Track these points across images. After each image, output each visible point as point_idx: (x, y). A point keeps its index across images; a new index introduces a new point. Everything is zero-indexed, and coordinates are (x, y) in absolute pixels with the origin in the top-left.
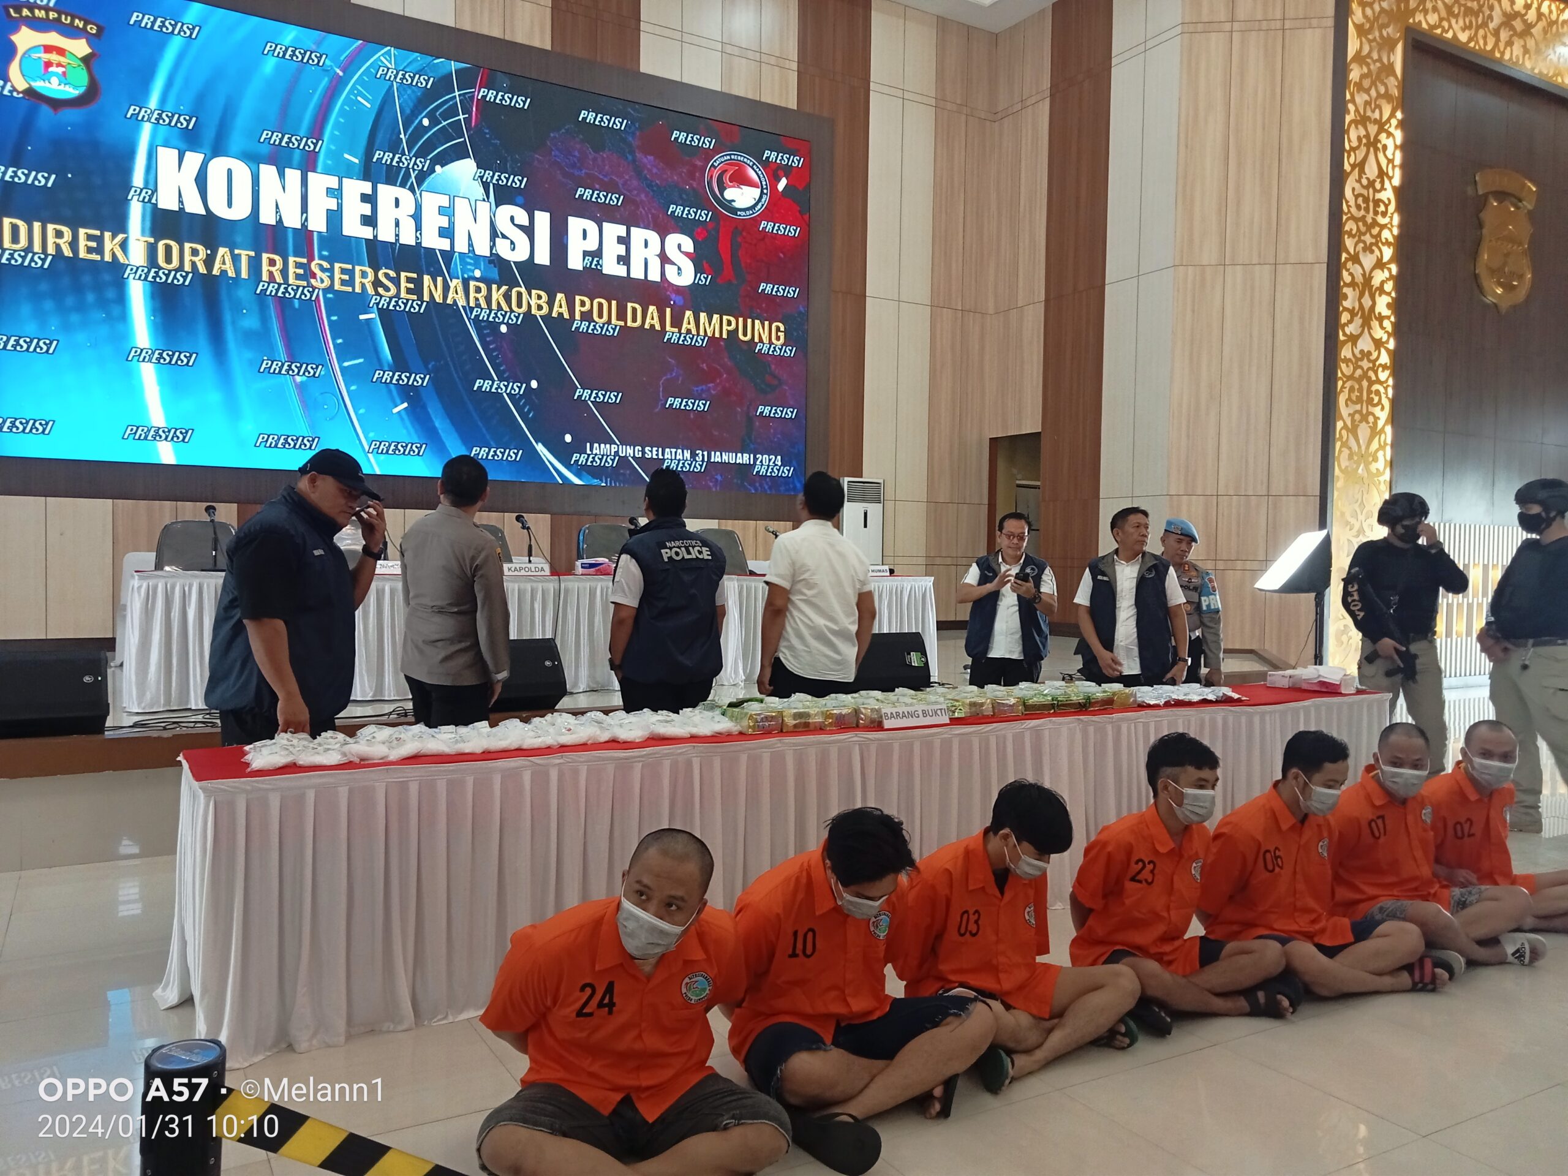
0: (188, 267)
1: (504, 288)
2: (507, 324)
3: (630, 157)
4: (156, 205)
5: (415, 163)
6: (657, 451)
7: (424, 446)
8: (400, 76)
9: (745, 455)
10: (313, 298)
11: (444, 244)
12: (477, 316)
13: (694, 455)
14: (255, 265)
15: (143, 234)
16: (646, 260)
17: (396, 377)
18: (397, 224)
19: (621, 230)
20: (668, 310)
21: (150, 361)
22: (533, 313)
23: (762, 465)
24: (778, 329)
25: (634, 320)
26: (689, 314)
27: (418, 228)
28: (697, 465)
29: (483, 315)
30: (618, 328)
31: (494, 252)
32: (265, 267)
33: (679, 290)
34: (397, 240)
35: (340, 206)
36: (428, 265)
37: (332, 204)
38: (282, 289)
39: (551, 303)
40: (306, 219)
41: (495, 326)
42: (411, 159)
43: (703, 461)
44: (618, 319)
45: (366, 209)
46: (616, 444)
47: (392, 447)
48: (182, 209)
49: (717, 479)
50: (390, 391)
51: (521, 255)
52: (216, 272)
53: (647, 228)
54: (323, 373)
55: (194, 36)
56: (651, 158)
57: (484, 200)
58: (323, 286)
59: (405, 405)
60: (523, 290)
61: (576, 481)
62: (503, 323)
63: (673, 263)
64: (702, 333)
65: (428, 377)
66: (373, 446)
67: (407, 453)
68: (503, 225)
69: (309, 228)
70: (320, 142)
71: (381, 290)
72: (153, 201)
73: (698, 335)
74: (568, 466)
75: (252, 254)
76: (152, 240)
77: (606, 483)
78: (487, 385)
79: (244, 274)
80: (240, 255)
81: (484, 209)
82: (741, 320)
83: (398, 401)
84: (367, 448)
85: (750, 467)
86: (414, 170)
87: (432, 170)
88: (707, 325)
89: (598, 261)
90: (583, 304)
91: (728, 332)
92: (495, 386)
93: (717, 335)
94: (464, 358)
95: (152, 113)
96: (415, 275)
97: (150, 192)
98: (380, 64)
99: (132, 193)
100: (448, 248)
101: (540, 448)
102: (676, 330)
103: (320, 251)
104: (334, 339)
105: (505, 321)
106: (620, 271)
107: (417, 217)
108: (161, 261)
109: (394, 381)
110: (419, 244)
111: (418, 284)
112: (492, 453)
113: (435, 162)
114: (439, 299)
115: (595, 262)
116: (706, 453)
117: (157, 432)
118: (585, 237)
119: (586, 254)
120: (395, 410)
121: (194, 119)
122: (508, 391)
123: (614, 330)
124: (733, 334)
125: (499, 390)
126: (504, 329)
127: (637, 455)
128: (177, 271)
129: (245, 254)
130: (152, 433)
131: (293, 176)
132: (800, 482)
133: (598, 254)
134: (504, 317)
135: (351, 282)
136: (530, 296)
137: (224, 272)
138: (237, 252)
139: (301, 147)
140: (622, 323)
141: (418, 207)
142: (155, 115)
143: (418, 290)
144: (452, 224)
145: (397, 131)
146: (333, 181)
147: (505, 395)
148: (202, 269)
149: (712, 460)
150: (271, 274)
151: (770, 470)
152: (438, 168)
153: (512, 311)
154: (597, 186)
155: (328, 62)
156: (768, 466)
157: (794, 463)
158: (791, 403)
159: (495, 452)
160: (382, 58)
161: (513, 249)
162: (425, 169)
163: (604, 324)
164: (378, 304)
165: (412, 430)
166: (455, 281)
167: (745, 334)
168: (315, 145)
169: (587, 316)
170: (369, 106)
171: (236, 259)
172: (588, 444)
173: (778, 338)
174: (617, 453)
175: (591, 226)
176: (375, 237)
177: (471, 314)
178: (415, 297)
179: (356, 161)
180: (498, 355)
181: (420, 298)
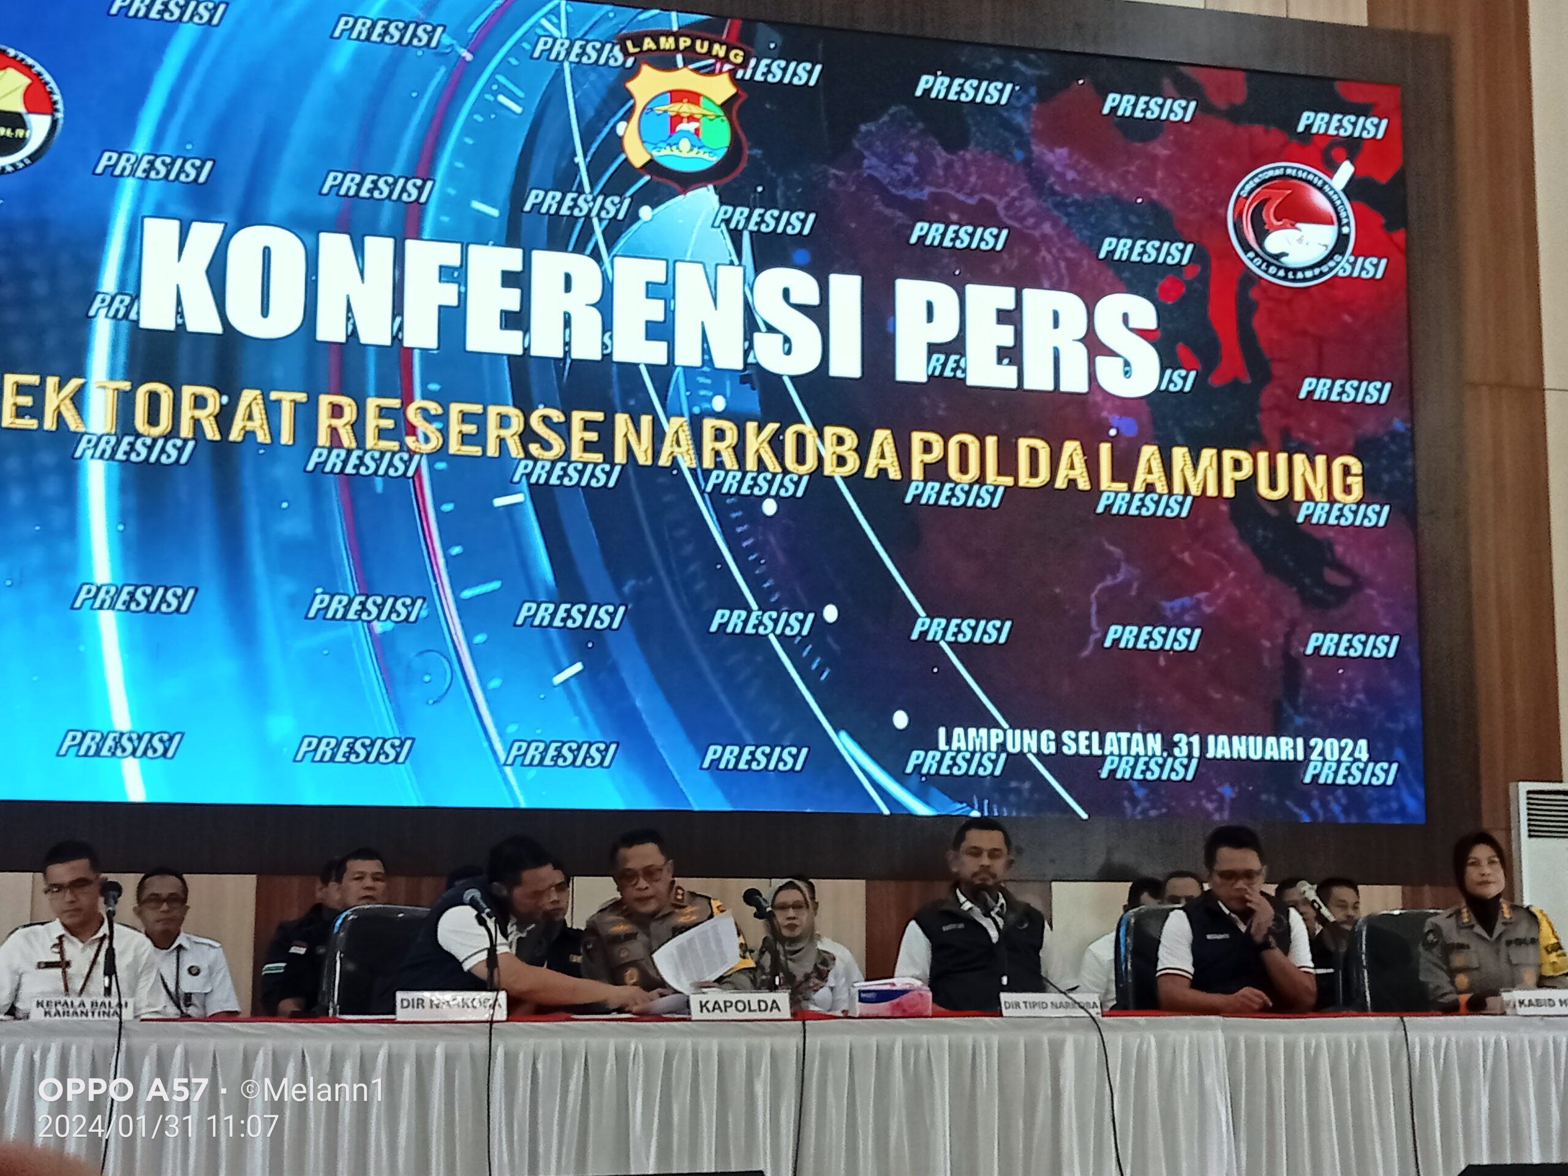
0: (186, 430)
1: (772, 427)
2: (777, 497)
3: (1019, 155)
4: (136, 322)
5: (602, 207)
6: (1089, 738)
7: (613, 747)
8: (576, 50)
9: (1283, 740)
10: (410, 473)
11: (656, 353)
12: (718, 487)
13: (1169, 746)
14: (306, 416)
15: (112, 377)
16: (1056, 351)
17: (561, 614)
18: (567, 323)
19: (1004, 297)
20: (1105, 449)
21: (112, 607)
22: (827, 471)
23: (1324, 761)
24: (1346, 470)
25: (1034, 472)
26: (1149, 453)
27: (607, 326)
28: (1177, 766)
29: (730, 484)
30: (1001, 490)
31: (751, 360)
32: (324, 420)
33: (1125, 405)
34: (567, 353)
35: (463, 297)
36: (626, 395)
37: (449, 295)
38: (354, 460)
39: (863, 451)
40: (401, 328)
41: (754, 503)
42: (594, 200)
43: (1190, 756)
44: (1000, 473)
45: (512, 299)
46: (997, 725)
47: (552, 752)
48: (181, 327)
49: (1221, 798)
50: (549, 642)
51: (805, 361)
52: (235, 435)
53: (1056, 286)
54: (424, 613)
55: (215, 21)
56: (1063, 151)
57: (732, 263)
58: (428, 448)
59: (578, 667)
60: (807, 428)
61: (920, 808)
62: (767, 495)
63: (1112, 353)
64: (1178, 488)
65: (622, 609)
66: (514, 752)
67: (579, 762)
68: (769, 308)
69: (406, 344)
70: (429, 184)
71: (534, 448)
72: (133, 316)
73: (1171, 493)
74: (900, 777)
75: (302, 397)
76: (126, 386)
77: (981, 810)
78: (735, 620)
79: (286, 438)
80: (279, 402)
81: (731, 278)
82: (1263, 457)
83: (564, 660)
84: (502, 757)
85: (1295, 767)
86: (601, 220)
87: (633, 216)
88: (1189, 473)
89: (957, 362)
90: (927, 447)
91: (1237, 483)
92: (753, 621)
93: (1212, 491)
94: (692, 568)
95: (139, 161)
96: (599, 416)
97: (127, 300)
98: (540, 31)
99: (97, 304)
100: (663, 360)
101: (845, 744)
102: (1123, 486)
103: (424, 384)
104: (445, 548)
105: (773, 492)
106: (1004, 377)
107: (605, 305)
108: (140, 421)
109: (557, 623)
110: (607, 357)
111: (606, 430)
112: (746, 756)
113: (638, 201)
114: (644, 458)
115: (951, 364)
116: (1195, 740)
117: (118, 742)
118: (930, 318)
119: (933, 348)
120: (558, 679)
121: (209, 164)
122: (778, 631)
123: (993, 495)
124: (1246, 486)
125: (761, 630)
126: (770, 507)
127: (1045, 751)
128: (167, 437)
129: (287, 399)
130: (110, 742)
131: (379, 248)
132: (1414, 795)
133: (957, 346)
134: (770, 483)
135: (479, 438)
136: (821, 436)
137: (249, 435)
138: (274, 395)
139: (395, 196)
140: (1009, 481)
141: (608, 287)
142: (144, 165)
143: (604, 444)
144: (670, 313)
145: (569, 151)
146: (450, 253)
147: (772, 637)
148: (212, 433)
149: (1210, 755)
150: (334, 431)
151: (1343, 771)
152: (645, 212)
153: (786, 472)
154: (954, 217)
155: (447, 40)
156: (1339, 762)
157: (1399, 753)
158: (1386, 623)
159: (752, 753)
160: (544, 22)
161: (788, 353)
162: (621, 216)
163: (971, 485)
164: (529, 476)
165: (590, 718)
166: (676, 421)
167: (1273, 486)
168: (420, 189)
169: (936, 472)
170: (518, 109)
171: (272, 410)
172: (942, 731)
173: (1347, 490)
174: (1002, 747)
175: (942, 294)
176: (526, 350)
177: (706, 481)
178: (598, 457)
179: (494, 212)
180: (757, 560)
181: (609, 459)
